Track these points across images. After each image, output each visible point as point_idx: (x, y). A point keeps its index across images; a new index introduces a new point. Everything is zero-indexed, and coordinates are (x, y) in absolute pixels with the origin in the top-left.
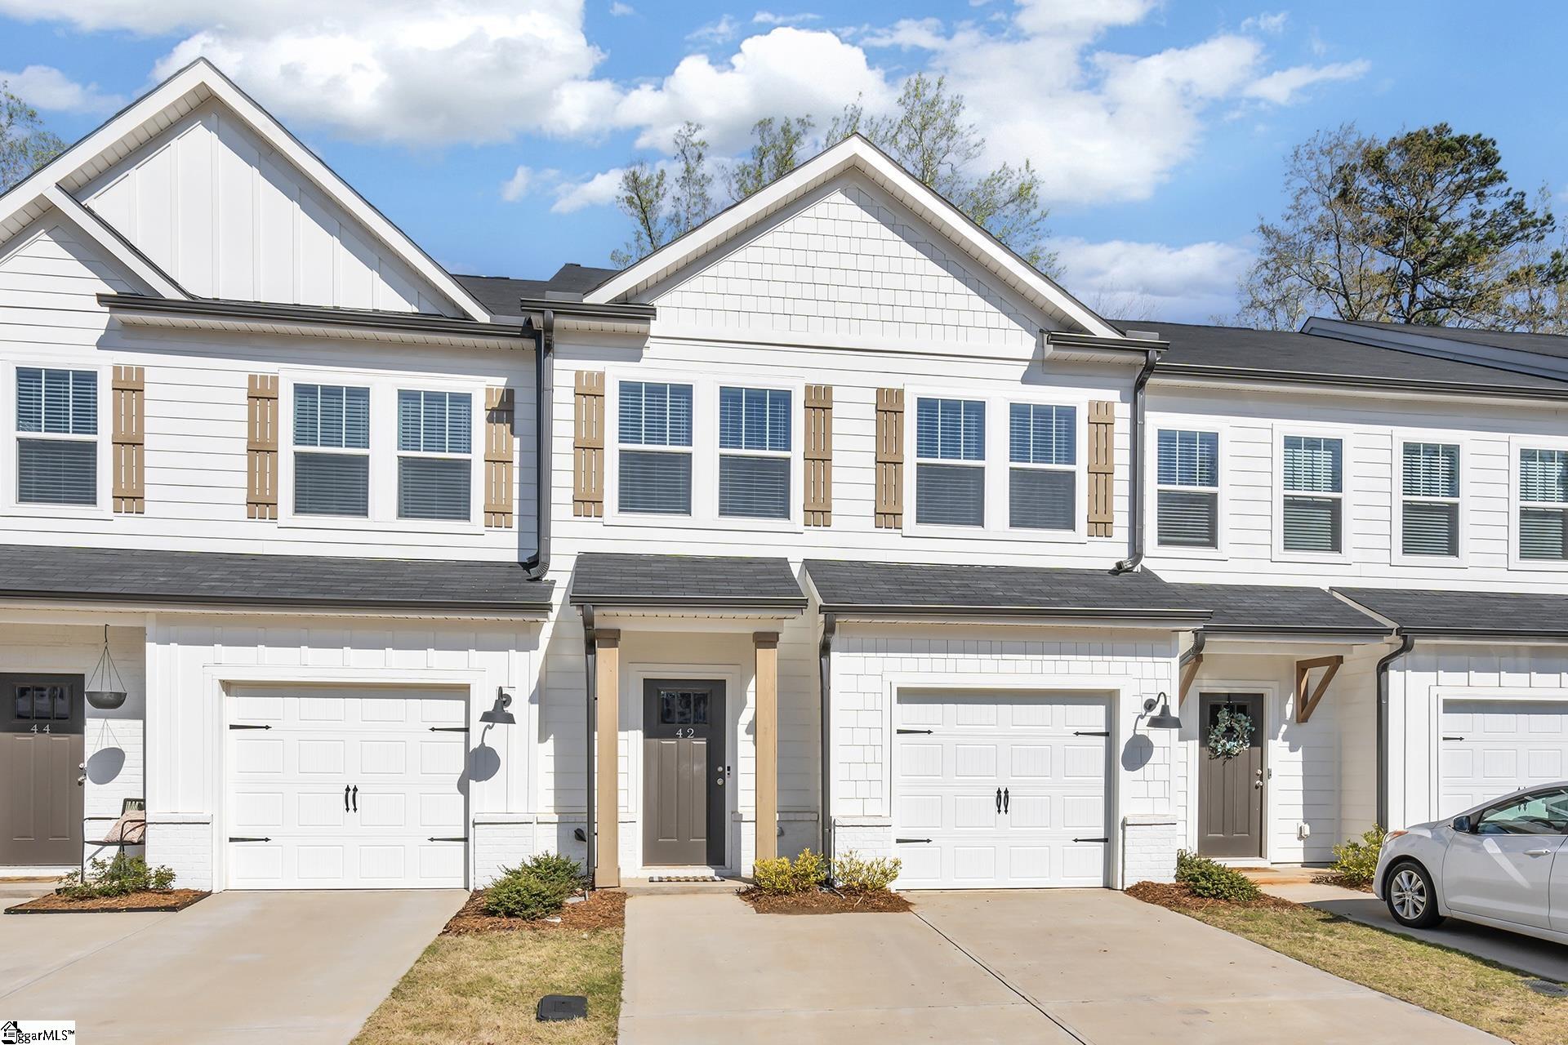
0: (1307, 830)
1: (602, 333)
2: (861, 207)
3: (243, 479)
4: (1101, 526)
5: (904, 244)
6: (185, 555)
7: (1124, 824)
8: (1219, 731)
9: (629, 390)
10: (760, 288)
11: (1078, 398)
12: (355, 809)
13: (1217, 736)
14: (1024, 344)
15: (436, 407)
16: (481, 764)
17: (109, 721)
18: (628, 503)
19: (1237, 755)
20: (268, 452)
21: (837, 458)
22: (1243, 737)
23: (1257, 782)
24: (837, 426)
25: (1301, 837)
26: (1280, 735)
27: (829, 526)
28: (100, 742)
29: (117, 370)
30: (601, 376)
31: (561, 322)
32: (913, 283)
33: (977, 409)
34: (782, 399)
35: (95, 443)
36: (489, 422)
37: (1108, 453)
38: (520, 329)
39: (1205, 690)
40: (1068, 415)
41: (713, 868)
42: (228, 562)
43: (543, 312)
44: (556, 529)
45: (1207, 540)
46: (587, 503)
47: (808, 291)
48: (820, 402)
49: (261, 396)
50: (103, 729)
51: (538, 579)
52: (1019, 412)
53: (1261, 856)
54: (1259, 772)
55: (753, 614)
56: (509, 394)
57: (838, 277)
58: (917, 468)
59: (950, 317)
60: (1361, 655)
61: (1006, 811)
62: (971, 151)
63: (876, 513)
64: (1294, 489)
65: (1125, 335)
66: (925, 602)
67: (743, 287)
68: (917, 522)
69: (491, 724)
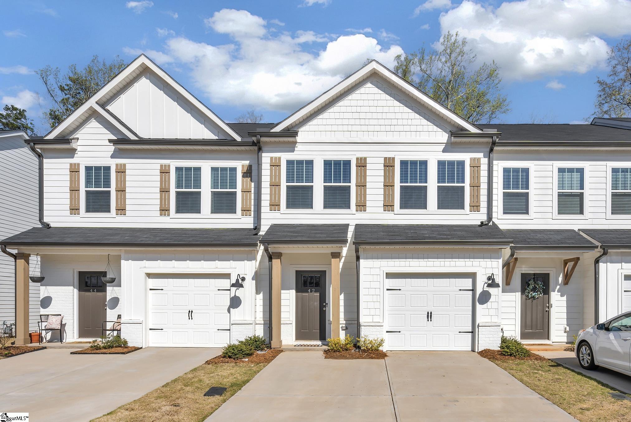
0: (568, 329)
1: (279, 142)
2: (378, 88)
3: (158, 202)
4: (475, 207)
5: (395, 101)
6: (139, 229)
7: (478, 326)
8: (530, 288)
9: (290, 163)
10: (339, 122)
11: (466, 157)
12: (192, 319)
13: (529, 290)
14: (443, 137)
15: (225, 173)
16: (235, 302)
17: (114, 288)
18: (290, 205)
19: (538, 298)
20: (167, 191)
21: (368, 185)
22: (540, 291)
23: (547, 309)
24: (368, 173)
25: (565, 332)
26: (556, 290)
27: (366, 211)
28: (111, 295)
29: (117, 165)
30: (280, 158)
31: (263, 139)
32: (399, 116)
33: (424, 163)
34: (347, 163)
35: (110, 191)
36: (243, 177)
37: (479, 177)
38: (252, 143)
39: (523, 272)
40: (461, 164)
41: (321, 341)
42: (152, 231)
43: (256, 136)
44: (263, 216)
45: (525, 211)
46: (275, 206)
47: (358, 122)
48: (362, 164)
49: (164, 172)
50: (112, 290)
51: (256, 234)
52: (441, 164)
53: (548, 339)
54: (548, 305)
55: (330, 246)
56: (250, 167)
57: (369, 116)
58: (400, 187)
59: (413, 128)
60: (588, 257)
61: (431, 321)
62: (471, 60)
63: (384, 206)
64: (563, 189)
65: (483, 131)
66: (395, 239)
67: (333, 122)
68: (400, 208)
69: (238, 288)
